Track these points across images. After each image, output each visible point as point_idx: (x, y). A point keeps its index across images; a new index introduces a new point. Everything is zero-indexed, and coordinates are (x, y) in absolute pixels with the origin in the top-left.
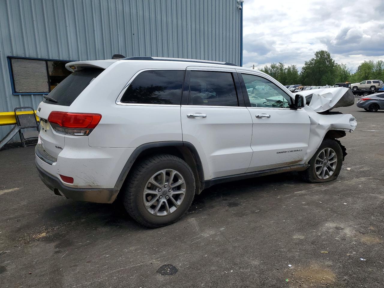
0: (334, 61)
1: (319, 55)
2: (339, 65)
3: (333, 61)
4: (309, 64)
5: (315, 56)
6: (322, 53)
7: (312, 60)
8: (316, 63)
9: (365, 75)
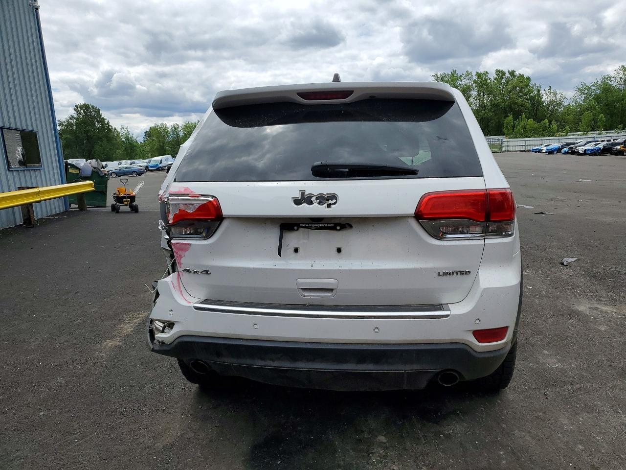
0: (108, 121)
1: (82, 111)
2: (115, 129)
3: (106, 121)
4: (66, 126)
5: (75, 112)
6: (86, 107)
7: (71, 119)
8: (78, 124)
9: (160, 145)
